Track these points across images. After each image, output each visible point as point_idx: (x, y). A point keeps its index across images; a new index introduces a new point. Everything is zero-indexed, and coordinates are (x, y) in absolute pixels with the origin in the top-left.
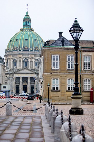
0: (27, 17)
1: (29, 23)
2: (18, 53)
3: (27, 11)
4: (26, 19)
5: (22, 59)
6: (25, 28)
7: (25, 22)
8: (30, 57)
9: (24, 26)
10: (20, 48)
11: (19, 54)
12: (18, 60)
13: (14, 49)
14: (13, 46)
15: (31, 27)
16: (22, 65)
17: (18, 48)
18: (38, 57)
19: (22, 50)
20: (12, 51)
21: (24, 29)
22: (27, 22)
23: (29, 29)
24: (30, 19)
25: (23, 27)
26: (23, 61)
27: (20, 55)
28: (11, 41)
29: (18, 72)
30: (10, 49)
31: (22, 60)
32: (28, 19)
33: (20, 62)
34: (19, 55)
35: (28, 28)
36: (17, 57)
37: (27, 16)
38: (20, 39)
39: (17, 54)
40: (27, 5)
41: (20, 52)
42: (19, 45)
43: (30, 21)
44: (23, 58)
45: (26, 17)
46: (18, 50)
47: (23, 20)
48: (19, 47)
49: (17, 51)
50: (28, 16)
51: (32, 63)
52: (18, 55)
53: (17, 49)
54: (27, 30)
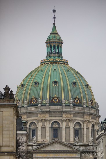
0: (54, 36)
1: (58, 49)
2: (40, 110)
3: (54, 24)
4: (52, 41)
5: (48, 123)
6: (52, 60)
7: (51, 47)
8: (64, 119)
9: (47, 54)
10: (42, 100)
11: (42, 113)
12: (40, 125)
13: (30, 101)
14: (28, 96)
15: (62, 57)
16: (47, 134)
17: (40, 100)
18: (80, 119)
19: (48, 105)
20: (26, 106)
21: (49, 61)
22: (54, 46)
23: (60, 61)
24: (60, 41)
25: (47, 57)
26: (50, 126)
27: (44, 115)
28: (22, 85)
29: (43, 150)
30: (22, 101)
31: (48, 125)
32: (57, 41)
33: (44, 128)
34: (42, 115)
35: (57, 59)
36: (37, 118)
37: (54, 33)
38: (43, 82)
39: (37, 113)
40: (54, 11)
41: (44, 109)
42: (41, 93)
43: (61, 45)
44: (50, 121)
45: (52, 35)
46: (40, 105)
47: (46, 43)
48: (41, 97)
49: (37, 105)
50: (56, 35)
51: (68, 130)
52: (39, 115)
53: (37, 102)
54: (55, 62)
